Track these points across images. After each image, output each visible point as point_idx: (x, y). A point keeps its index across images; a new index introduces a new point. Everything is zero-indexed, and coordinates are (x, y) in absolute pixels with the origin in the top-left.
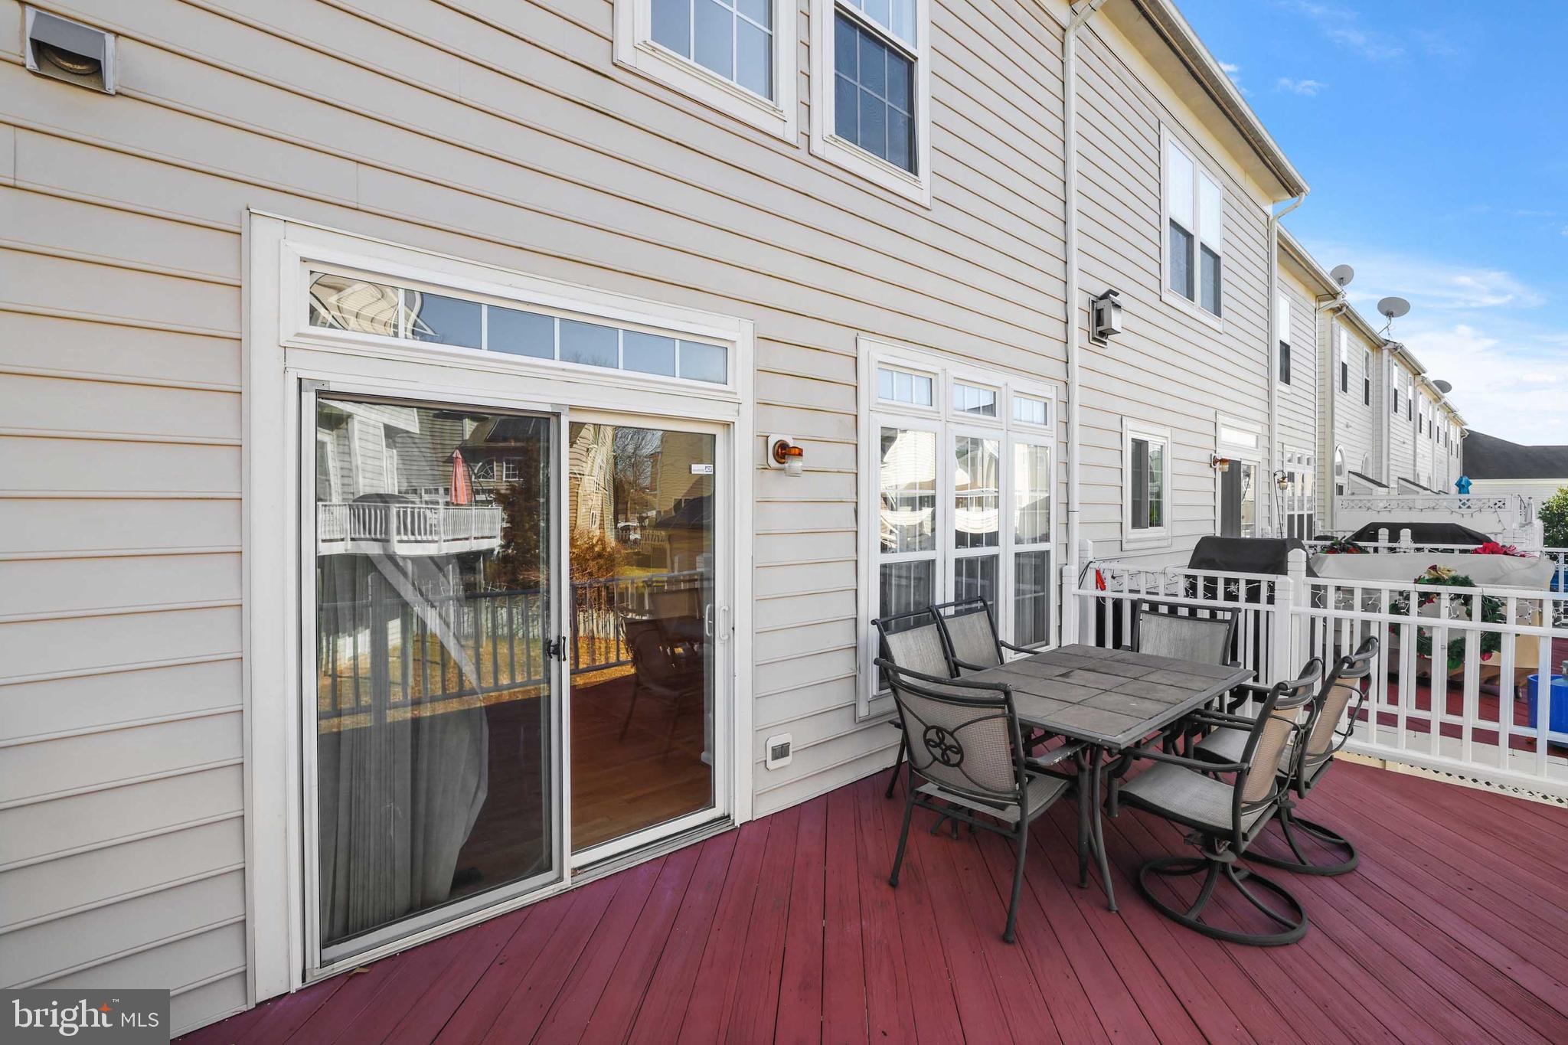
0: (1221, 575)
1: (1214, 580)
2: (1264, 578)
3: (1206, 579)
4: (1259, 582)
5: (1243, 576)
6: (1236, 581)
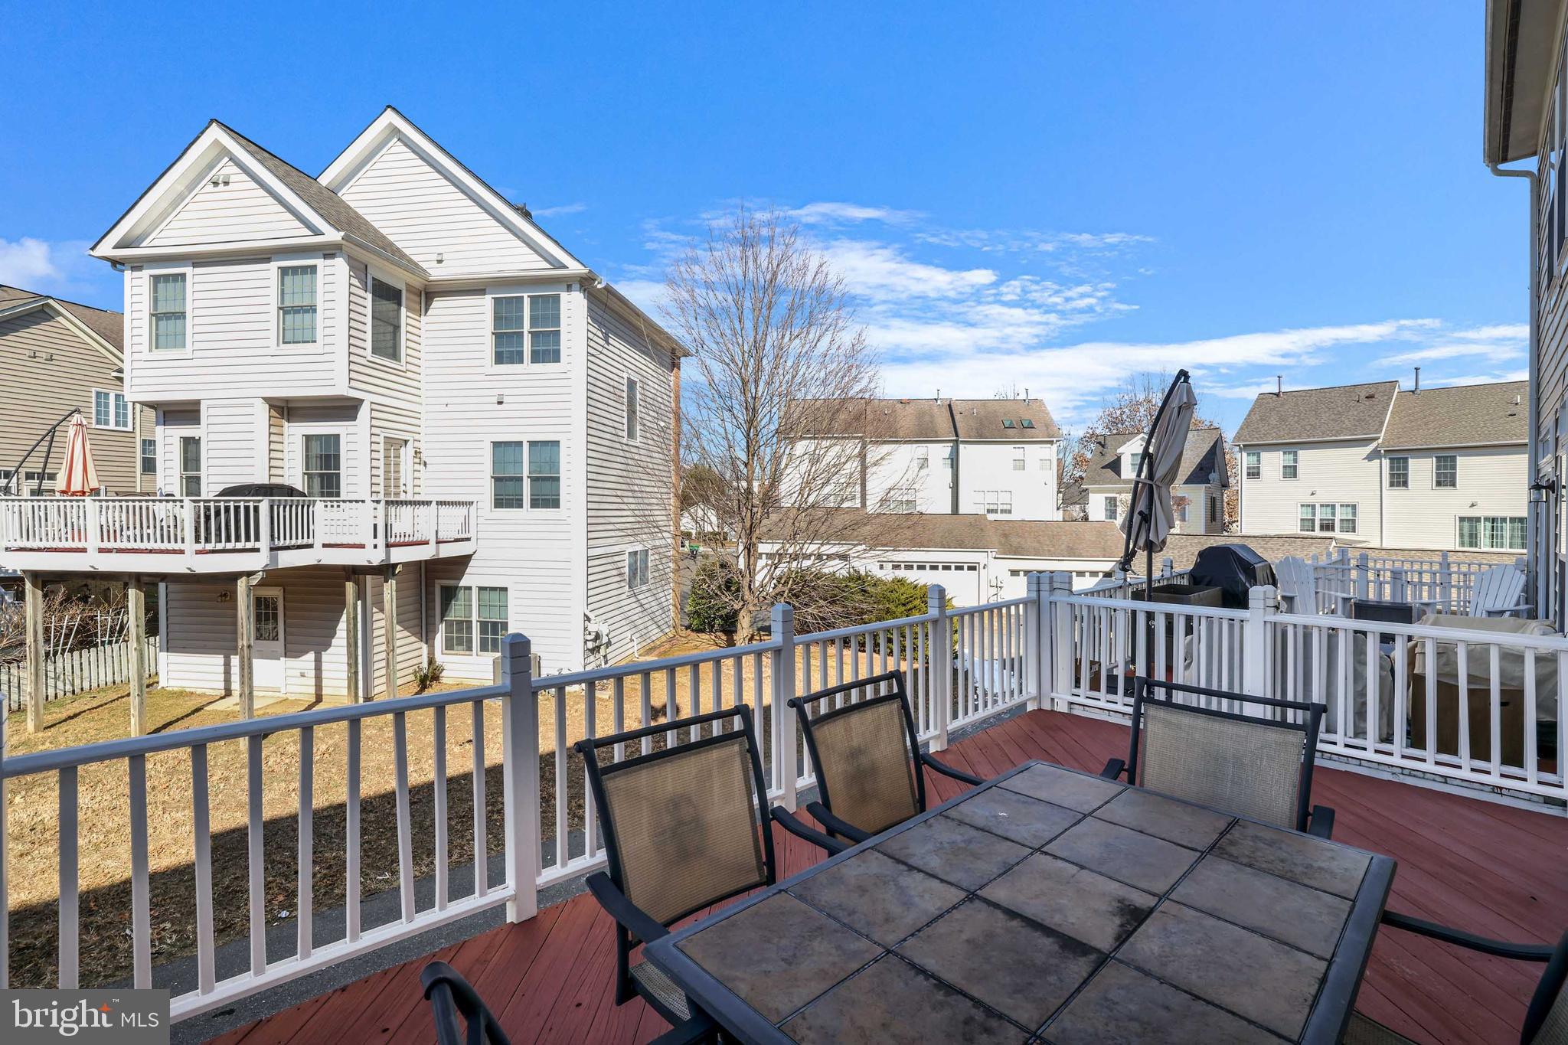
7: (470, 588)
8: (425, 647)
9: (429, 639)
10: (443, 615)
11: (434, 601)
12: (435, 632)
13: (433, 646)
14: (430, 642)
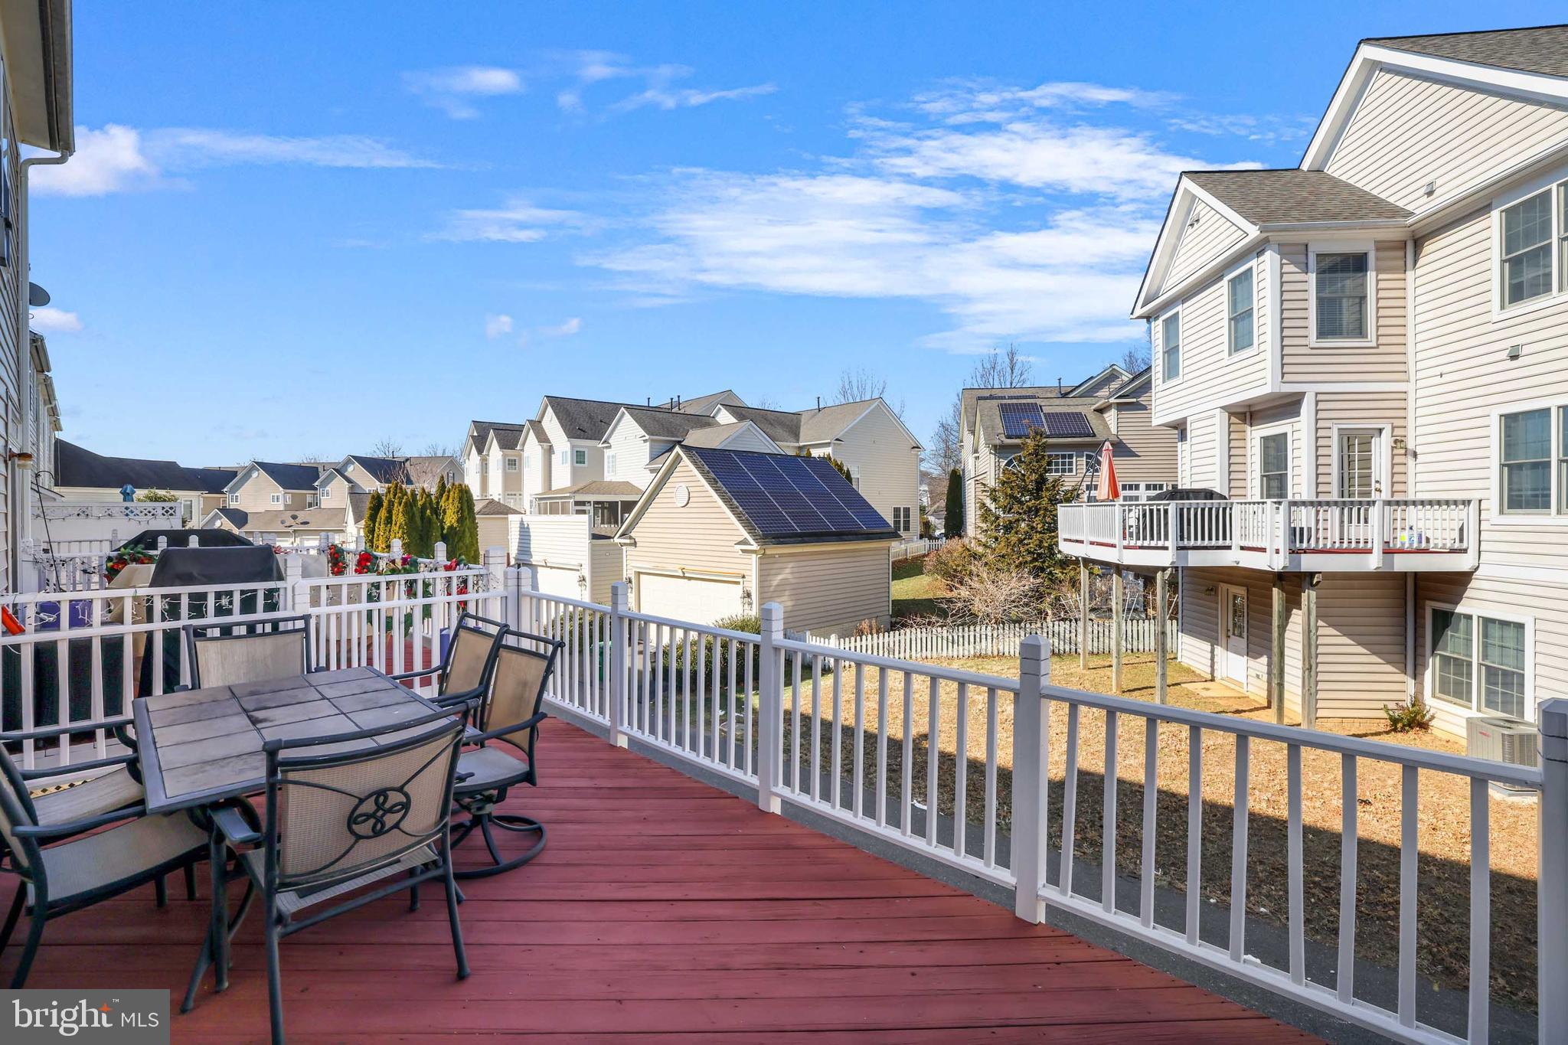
0: (210, 589)
1: (203, 596)
2: (261, 587)
3: (191, 596)
4: (256, 590)
5: (236, 587)
6: (230, 594)
7: (1469, 617)
8: (1411, 682)
9: (1417, 675)
10: (1434, 647)
11: (1424, 627)
12: (1425, 666)
13: (1422, 683)
14: (1418, 680)
